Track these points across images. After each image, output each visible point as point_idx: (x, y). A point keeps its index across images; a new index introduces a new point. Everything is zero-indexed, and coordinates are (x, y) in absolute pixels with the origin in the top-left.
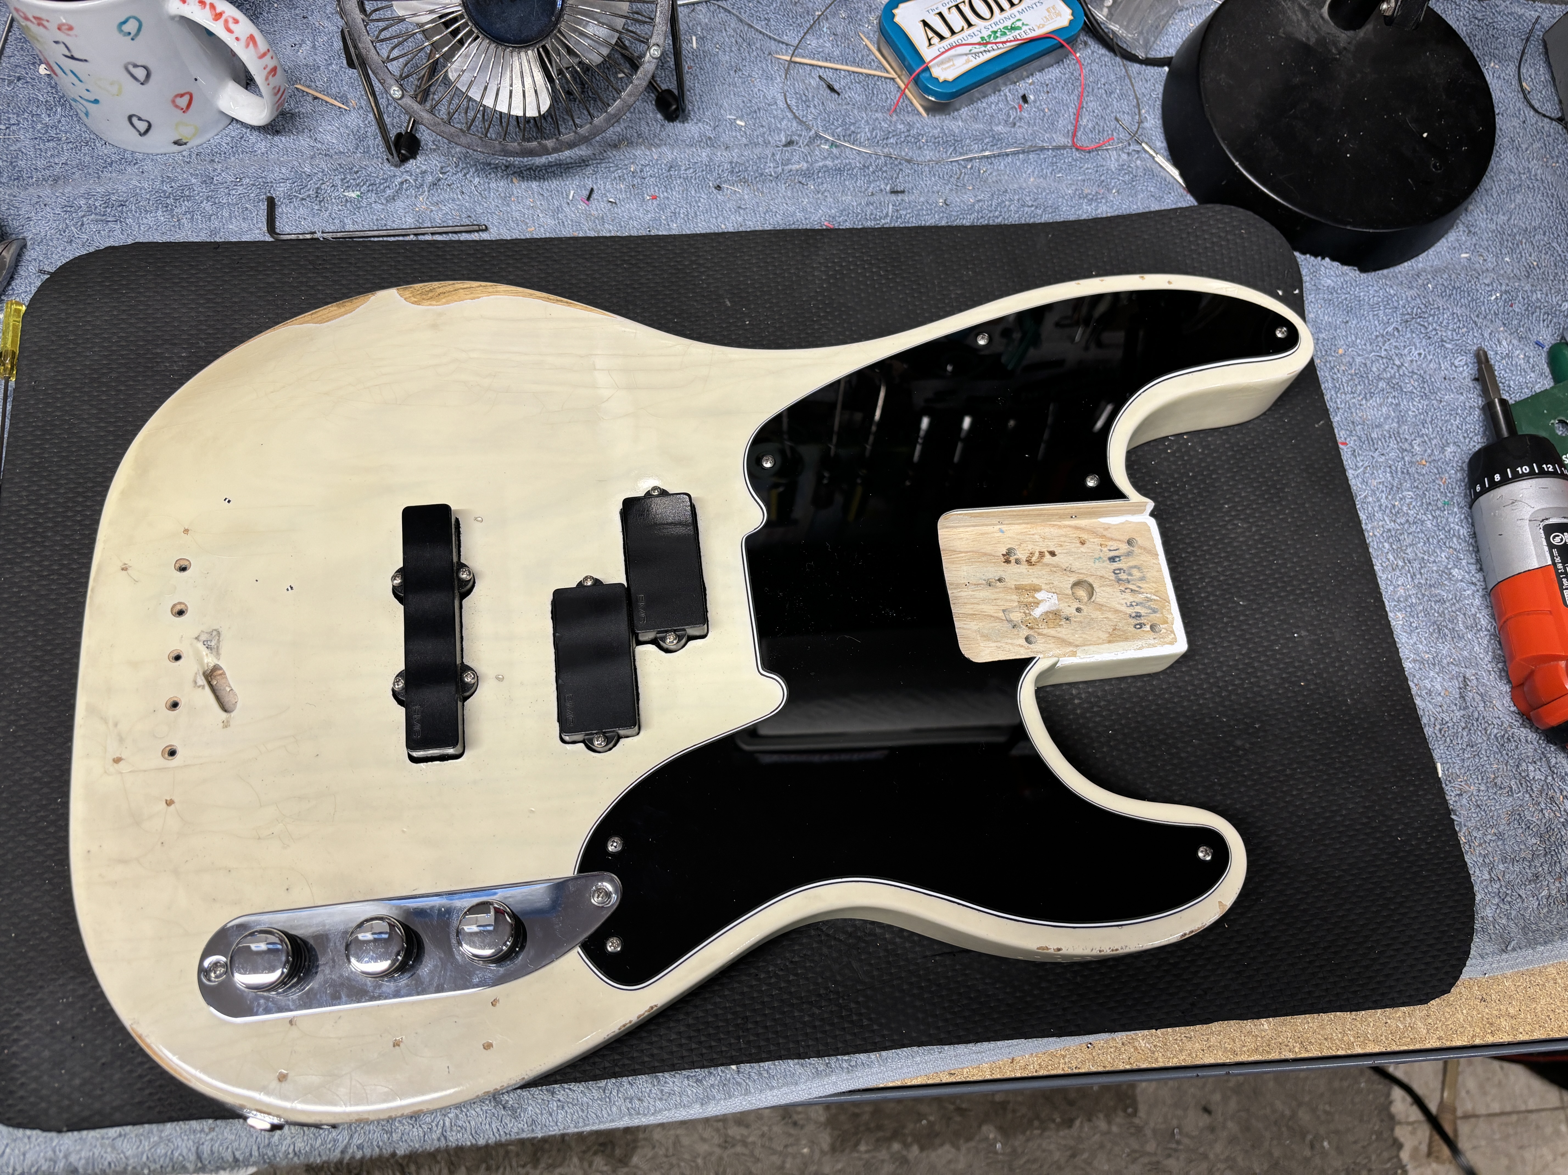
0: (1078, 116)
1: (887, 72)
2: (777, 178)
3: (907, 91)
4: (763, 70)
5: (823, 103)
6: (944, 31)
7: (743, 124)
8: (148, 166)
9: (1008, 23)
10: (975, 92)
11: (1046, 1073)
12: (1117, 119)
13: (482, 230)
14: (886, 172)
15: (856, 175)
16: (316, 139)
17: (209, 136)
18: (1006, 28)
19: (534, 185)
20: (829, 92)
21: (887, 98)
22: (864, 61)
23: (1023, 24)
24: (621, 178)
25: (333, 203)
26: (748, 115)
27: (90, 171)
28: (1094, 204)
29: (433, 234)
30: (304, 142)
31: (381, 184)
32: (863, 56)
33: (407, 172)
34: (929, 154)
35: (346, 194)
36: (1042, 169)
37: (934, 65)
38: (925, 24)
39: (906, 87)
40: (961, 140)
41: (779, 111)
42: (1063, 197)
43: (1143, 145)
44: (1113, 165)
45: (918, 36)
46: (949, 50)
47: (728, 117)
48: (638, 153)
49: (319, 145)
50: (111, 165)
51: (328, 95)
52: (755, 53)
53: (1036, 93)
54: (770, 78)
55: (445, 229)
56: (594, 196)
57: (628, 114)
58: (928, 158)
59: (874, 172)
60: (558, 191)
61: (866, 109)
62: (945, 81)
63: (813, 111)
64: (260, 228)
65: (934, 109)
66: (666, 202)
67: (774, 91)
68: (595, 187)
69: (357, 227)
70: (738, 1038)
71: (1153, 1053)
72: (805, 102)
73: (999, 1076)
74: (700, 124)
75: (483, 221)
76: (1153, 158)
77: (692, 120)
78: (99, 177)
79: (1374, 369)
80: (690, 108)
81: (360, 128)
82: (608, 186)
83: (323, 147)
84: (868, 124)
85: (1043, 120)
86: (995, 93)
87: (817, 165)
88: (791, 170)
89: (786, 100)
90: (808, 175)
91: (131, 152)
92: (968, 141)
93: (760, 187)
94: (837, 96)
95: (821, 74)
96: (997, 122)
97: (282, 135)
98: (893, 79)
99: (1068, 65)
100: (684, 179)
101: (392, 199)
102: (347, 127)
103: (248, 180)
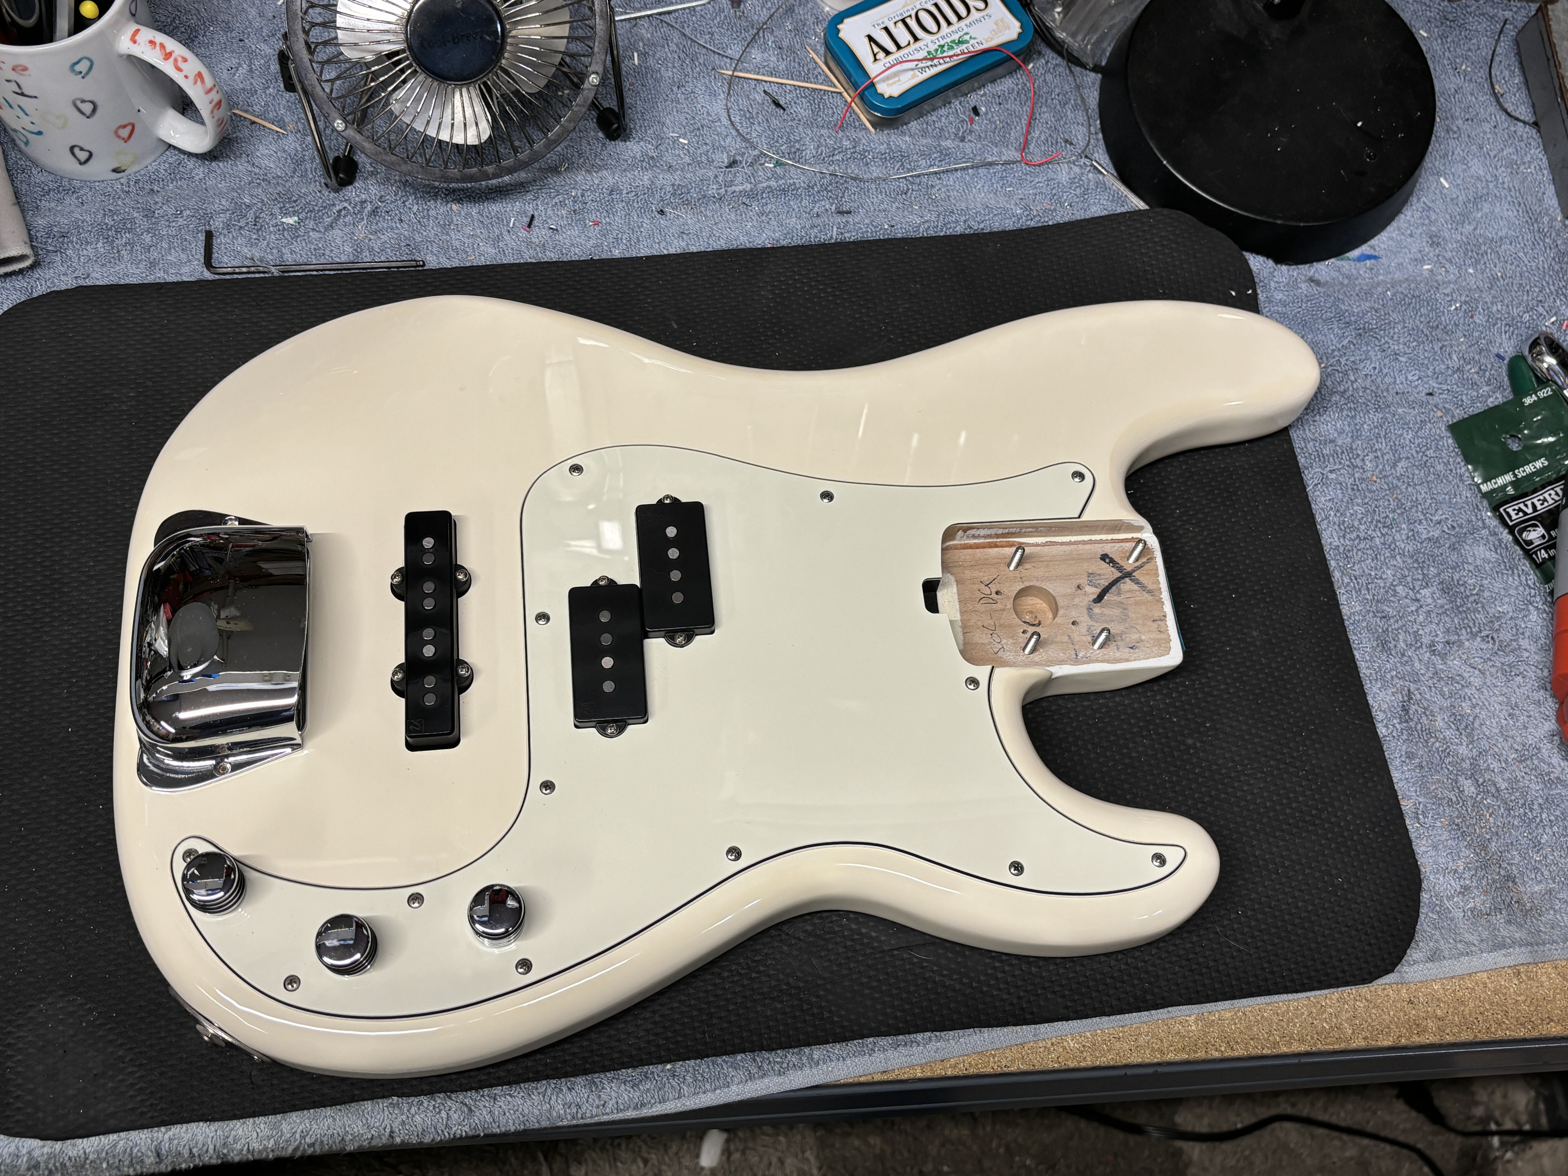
0: (1030, 127)
1: (835, 86)
2: (720, 199)
3: (853, 104)
4: (707, 86)
5: (767, 120)
6: (890, 46)
7: (686, 142)
9: (956, 37)
10: (925, 106)
14: (831, 191)
15: (800, 196)
16: (253, 164)
17: (145, 163)
18: (953, 42)
19: (474, 212)
20: (774, 107)
21: (834, 113)
22: (810, 72)
23: (971, 37)
24: (562, 204)
25: (270, 232)
26: (691, 132)
30: (241, 166)
31: (319, 211)
32: (809, 69)
33: (345, 199)
34: (876, 171)
35: (284, 220)
36: (993, 184)
37: (879, 82)
38: (871, 39)
39: (853, 100)
40: (908, 156)
41: (723, 128)
44: (1064, 179)
45: (863, 51)
46: (895, 65)
47: (671, 134)
48: (578, 177)
49: (257, 170)
51: (266, 119)
52: (698, 69)
53: (986, 103)
54: (714, 94)
56: (536, 222)
58: (875, 174)
59: (818, 192)
61: (812, 125)
62: (891, 97)
63: (757, 129)
65: (881, 124)
67: (718, 107)
68: (536, 213)
72: (749, 118)
74: (642, 143)
77: (634, 138)
80: (632, 126)
81: (297, 151)
82: (549, 212)
83: (262, 172)
84: (813, 141)
85: (994, 133)
86: (945, 106)
87: (761, 186)
88: (734, 192)
89: (729, 116)
90: (752, 195)
91: (70, 180)
92: (915, 157)
93: (703, 209)
94: (782, 111)
95: (766, 89)
96: (947, 135)
97: (220, 161)
98: (840, 93)
99: (1021, 75)
100: (626, 203)
101: (331, 226)
102: (284, 151)
103: (188, 212)
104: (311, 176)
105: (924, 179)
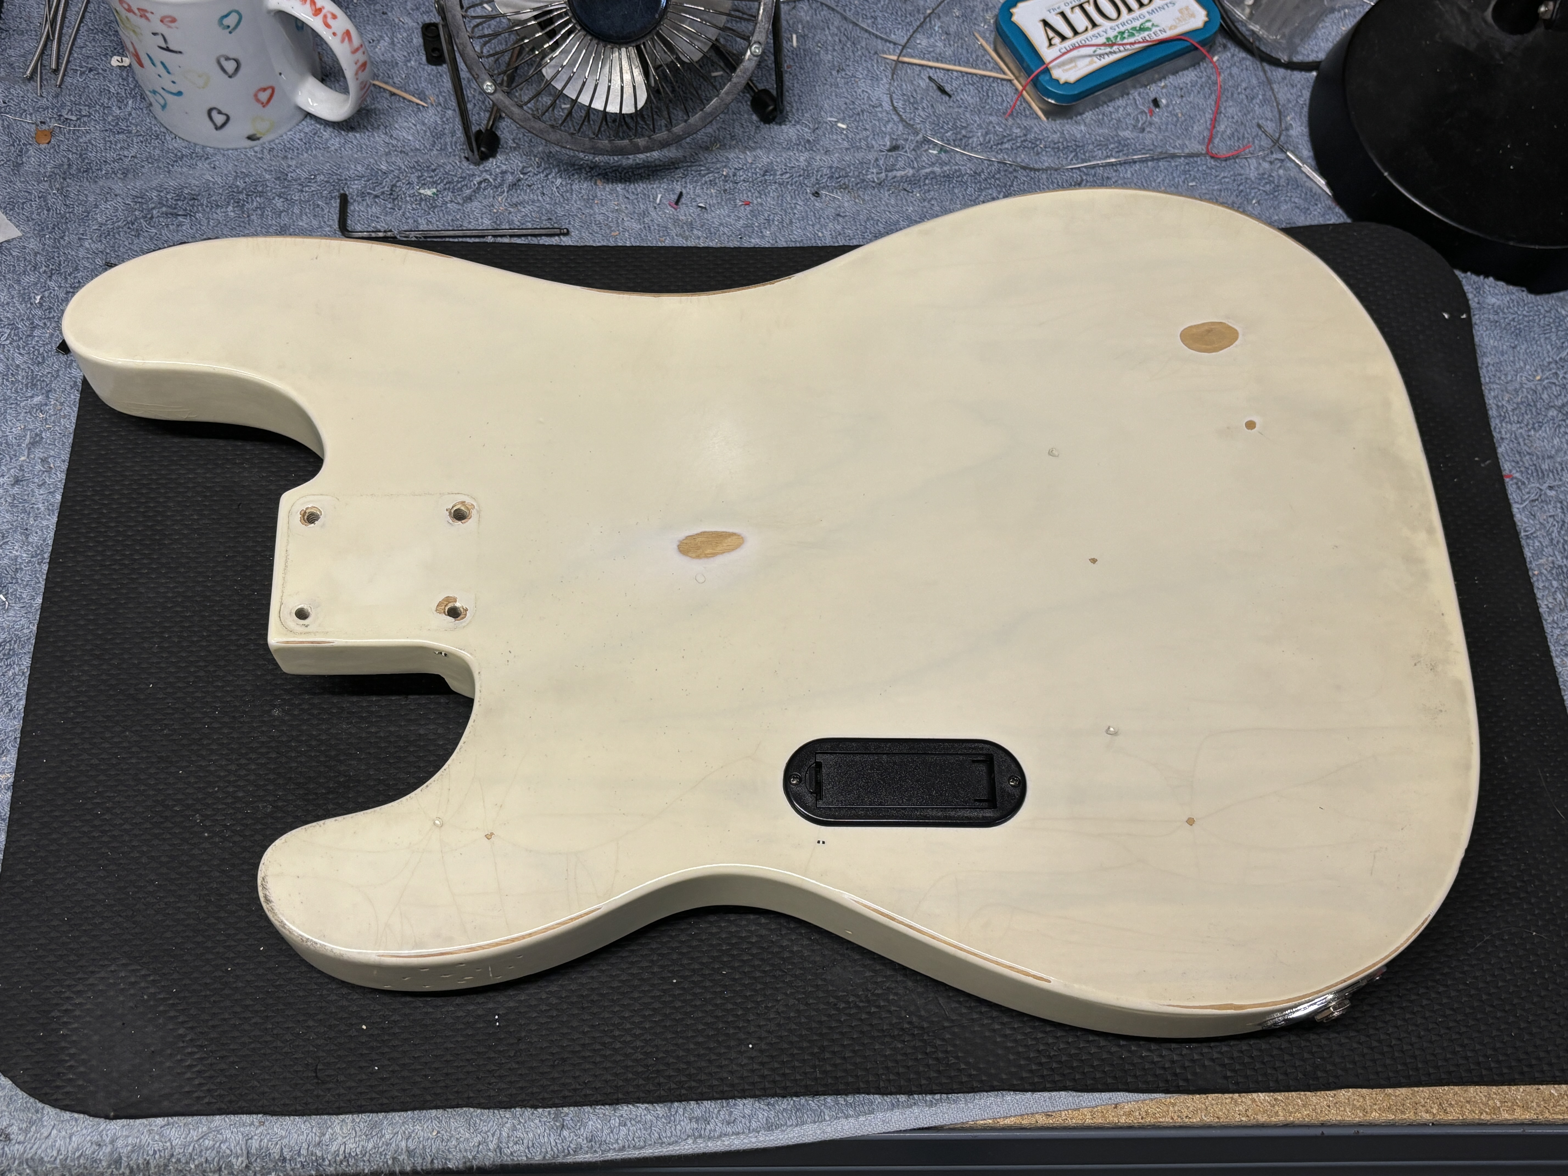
0: (1214, 121)
1: (1004, 73)
2: (880, 184)
3: (1024, 93)
4: (869, 71)
5: (932, 106)
6: (1067, 31)
7: (844, 126)
8: (219, 160)
9: (1137, 24)
10: (1101, 96)
12: (1259, 126)
13: (564, 235)
14: (999, 179)
15: (966, 182)
16: (391, 136)
17: (282, 131)
18: (1134, 28)
19: (619, 187)
20: (939, 93)
21: (1003, 101)
22: (979, 62)
23: (1153, 25)
24: (712, 183)
25: (407, 202)
26: (850, 117)
27: (160, 164)
29: (511, 236)
30: (379, 138)
31: (458, 182)
32: (977, 56)
33: (486, 171)
34: (1047, 161)
35: (422, 191)
36: (1174, 178)
37: (1054, 67)
38: (1046, 23)
39: (1024, 88)
40: (1083, 146)
41: (884, 114)
43: (1288, 153)
44: (1254, 175)
45: (1038, 37)
46: (1071, 50)
47: (829, 119)
48: (732, 155)
49: (394, 142)
50: (181, 158)
51: (406, 91)
52: (860, 53)
53: (1167, 96)
54: (876, 79)
55: (524, 232)
56: (683, 200)
57: (722, 116)
58: (1046, 164)
59: (986, 180)
60: (644, 194)
61: (980, 112)
62: (1066, 83)
63: (922, 114)
64: (330, 226)
65: (1052, 113)
66: (760, 208)
67: (880, 93)
68: (684, 191)
69: (431, 227)
72: (913, 104)
74: (798, 127)
75: (565, 224)
76: (1300, 167)
77: (790, 121)
78: (169, 172)
80: (789, 109)
81: (437, 124)
82: (698, 191)
83: (399, 144)
84: (981, 128)
85: (1176, 126)
86: (1122, 96)
87: (923, 172)
88: (895, 177)
89: (892, 101)
90: (914, 181)
91: (204, 147)
92: (1091, 147)
93: (861, 193)
94: (947, 98)
95: (931, 75)
96: (1124, 126)
97: (357, 132)
98: (1010, 81)
99: (1205, 68)
100: (780, 184)
101: (469, 199)
102: (424, 124)
103: (322, 177)
104: (450, 150)
105: (1100, 171)
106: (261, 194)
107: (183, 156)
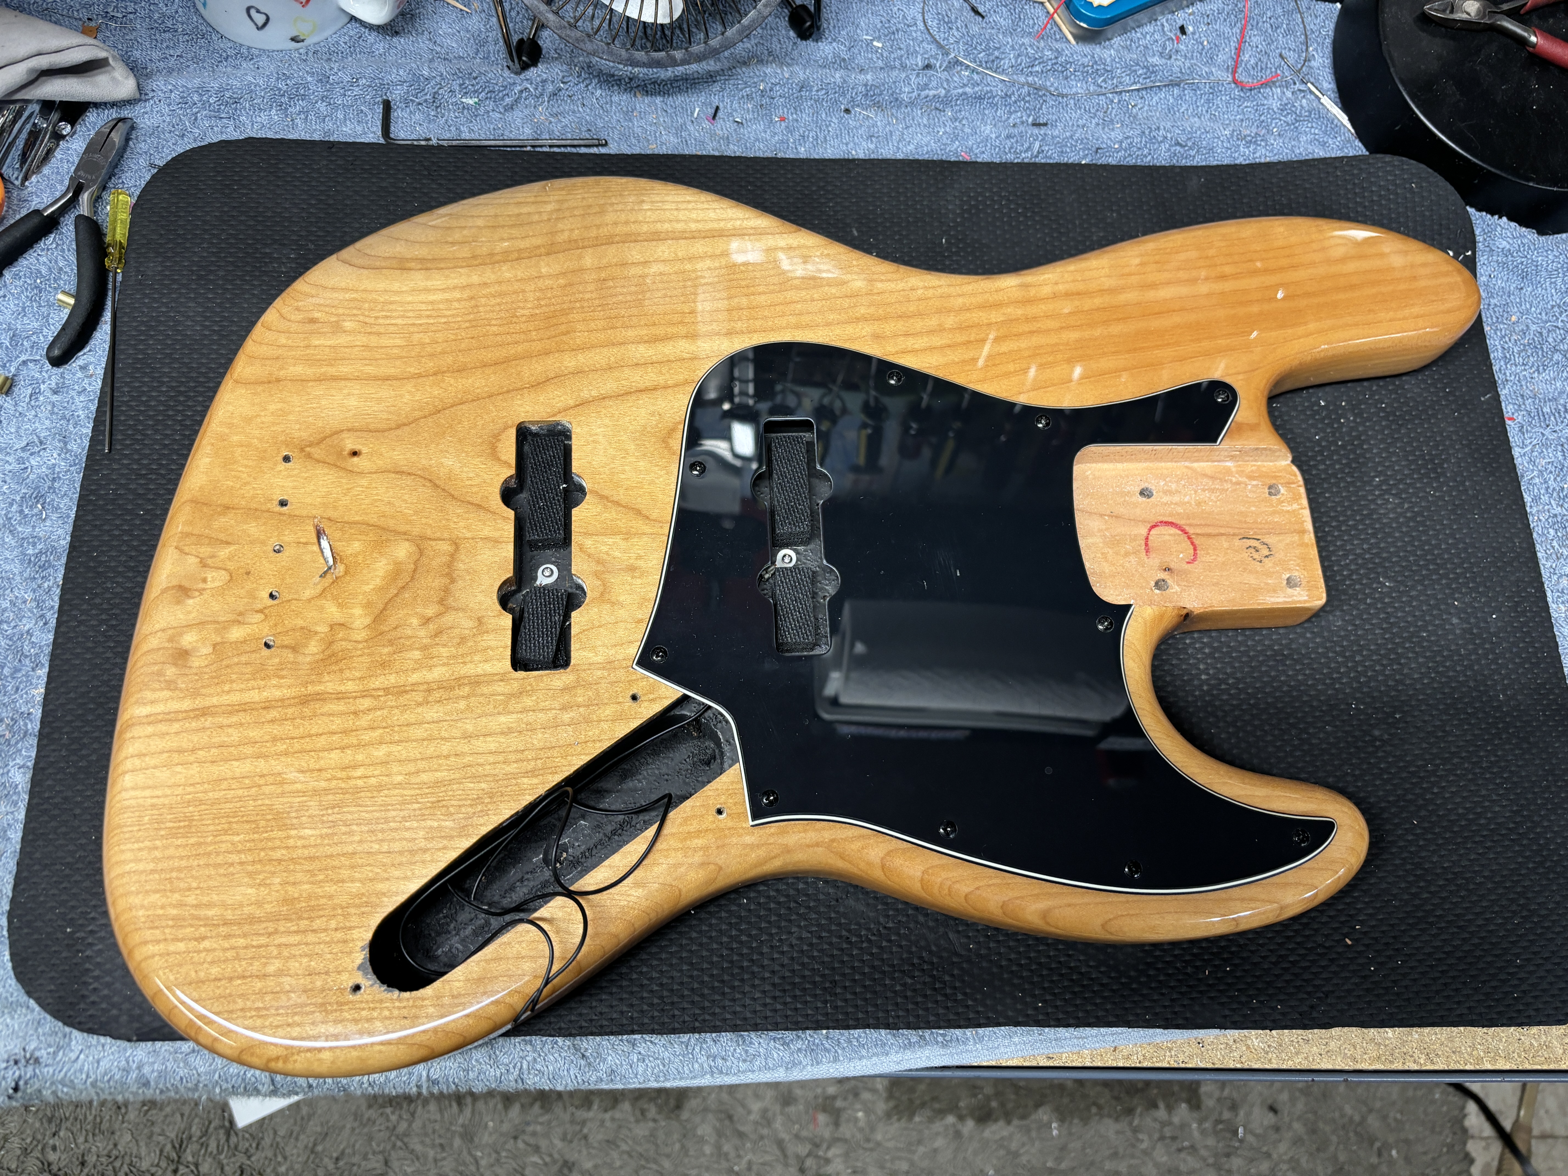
0: (1240, 51)
2: (912, 103)
3: (1055, 15)
5: (965, 26)
7: (880, 45)
8: (264, 62)
10: (1130, 21)
11: (1150, 1065)
12: (1282, 57)
13: (602, 145)
14: (1029, 102)
15: (996, 105)
16: (435, 42)
17: (327, 34)
19: (658, 100)
20: (975, 13)
21: (1034, 23)
24: (749, 97)
25: (449, 110)
26: (885, 35)
27: (205, 65)
28: (1252, 147)
29: (551, 146)
30: (423, 44)
31: (500, 91)
33: (527, 80)
34: (1075, 85)
35: (464, 100)
36: (1198, 106)
39: (1057, 12)
40: (1112, 71)
41: (918, 33)
42: (1219, 138)
43: (1309, 85)
44: (1275, 105)
47: (865, 37)
48: (768, 70)
49: (438, 49)
50: (226, 59)
53: (1196, 24)
55: (563, 142)
56: (720, 114)
57: (759, 30)
58: (1075, 89)
59: (1015, 102)
60: (682, 108)
61: (1012, 33)
62: (1100, 6)
63: (956, 33)
64: (374, 133)
65: (1084, 36)
66: (795, 124)
67: (916, 11)
68: (721, 106)
69: (473, 136)
70: (825, 1002)
71: (1267, 1053)
72: (947, 23)
73: (1100, 1064)
74: (834, 44)
75: (603, 135)
76: (1319, 99)
77: (827, 39)
78: (213, 71)
79: (1550, 340)
80: (826, 26)
81: (481, 31)
82: (736, 105)
83: (443, 51)
84: (1014, 49)
85: (1201, 53)
86: (1153, 22)
87: (955, 92)
88: (927, 96)
89: (928, 20)
90: (946, 101)
91: (249, 48)
92: (1119, 72)
93: (894, 112)
94: (983, 18)
96: (1152, 53)
97: (400, 36)
98: (1042, 4)
100: (816, 101)
101: (511, 108)
102: (468, 31)
103: (364, 81)
104: (493, 58)
105: (1126, 97)
106: (303, 97)
107: (228, 56)
